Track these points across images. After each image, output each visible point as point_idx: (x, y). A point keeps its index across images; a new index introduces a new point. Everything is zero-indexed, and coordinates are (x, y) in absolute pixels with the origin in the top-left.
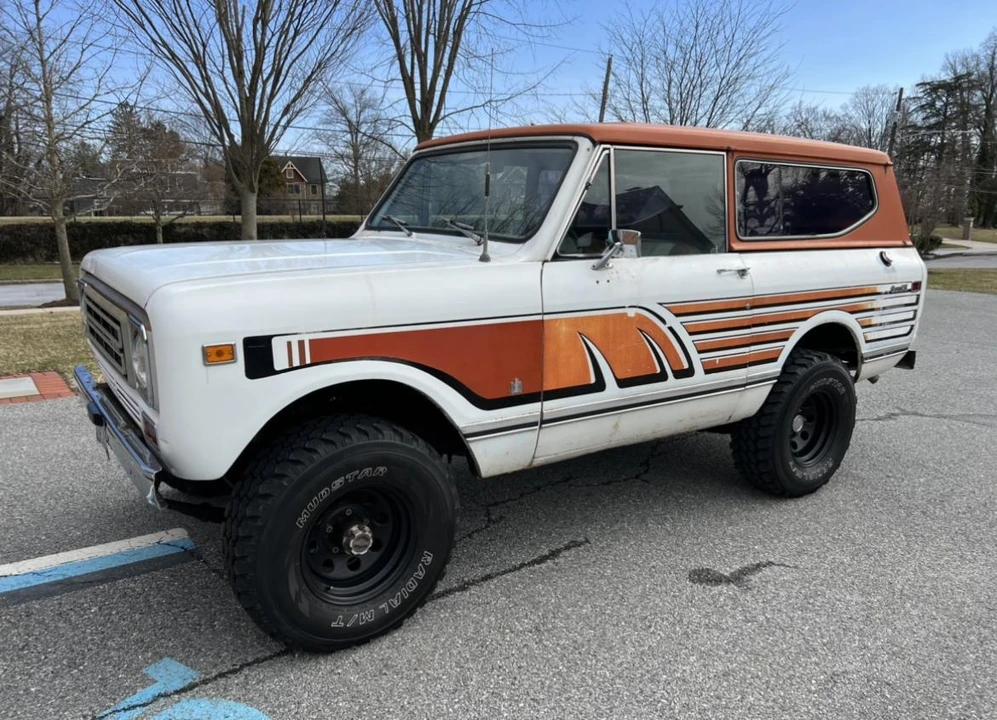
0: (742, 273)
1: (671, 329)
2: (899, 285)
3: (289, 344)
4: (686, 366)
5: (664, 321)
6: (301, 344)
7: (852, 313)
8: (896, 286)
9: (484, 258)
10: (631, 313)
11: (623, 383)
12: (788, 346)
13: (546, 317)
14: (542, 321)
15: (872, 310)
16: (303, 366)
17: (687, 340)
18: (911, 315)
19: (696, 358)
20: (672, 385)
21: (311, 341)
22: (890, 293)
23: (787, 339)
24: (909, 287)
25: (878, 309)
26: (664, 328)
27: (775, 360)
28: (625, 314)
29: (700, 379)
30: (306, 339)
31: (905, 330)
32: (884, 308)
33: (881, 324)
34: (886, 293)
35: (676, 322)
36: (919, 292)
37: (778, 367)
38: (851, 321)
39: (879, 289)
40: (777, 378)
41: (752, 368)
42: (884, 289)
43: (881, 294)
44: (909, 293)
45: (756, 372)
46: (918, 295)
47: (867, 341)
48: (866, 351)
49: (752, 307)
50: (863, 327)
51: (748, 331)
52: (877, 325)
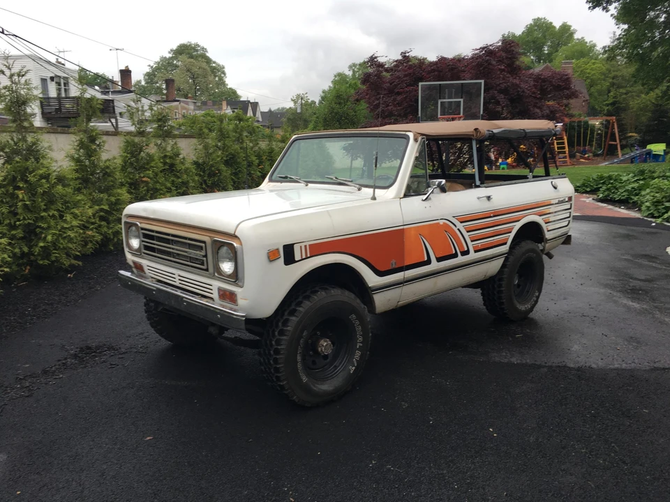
0: (489, 198)
1: (458, 229)
2: (562, 199)
3: (301, 247)
4: (466, 249)
5: (455, 226)
6: (306, 246)
7: (540, 216)
8: (560, 200)
9: (374, 198)
10: (441, 222)
11: (439, 260)
12: (512, 235)
13: (405, 227)
14: (403, 229)
15: (549, 213)
16: (307, 258)
17: (466, 235)
18: (568, 215)
19: (470, 244)
20: (460, 259)
21: (310, 245)
22: (558, 203)
23: (510, 232)
24: (567, 200)
25: (553, 213)
26: (456, 229)
27: (505, 244)
28: (439, 223)
29: (473, 256)
30: (308, 244)
31: (566, 224)
32: (555, 212)
33: (554, 221)
34: (556, 204)
35: (460, 226)
36: (572, 202)
37: (507, 247)
38: (540, 220)
39: (552, 202)
40: (507, 253)
41: (496, 249)
42: (555, 202)
43: (554, 204)
44: (566, 203)
45: (498, 251)
46: (571, 204)
47: (548, 231)
48: (548, 236)
49: (494, 216)
50: (546, 223)
51: (493, 229)
52: (552, 222)
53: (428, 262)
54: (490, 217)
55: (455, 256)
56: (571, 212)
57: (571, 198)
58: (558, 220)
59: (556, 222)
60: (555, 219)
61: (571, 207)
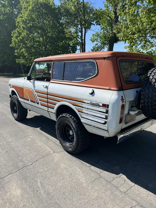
5: (34, 92)
7: (73, 105)
8: (93, 102)
9: (25, 79)
11: (31, 101)
12: (56, 107)
15: (83, 107)
17: (38, 97)
18: (104, 117)
19: (39, 101)
23: (55, 105)
25: (85, 108)
26: (34, 94)
28: (30, 90)
29: (40, 106)
31: (102, 122)
32: (88, 109)
33: (87, 114)
34: (88, 103)
35: (36, 93)
36: (108, 109)
37: (54, 111)
38: (73, 107)
39: (84, 101)
40: (55, 113)
41: (49, 108)
42: (87, 102)
43: (86, 103)
44: (101, 107)
45: (50, 110)
46: (107, 110)
47: (82, 117)
48: (82, 120)
49: (47, 95)
50: (79, 111)
51: (47, 99)
52: (85, 113)
53: (28, 100)
54: (45, 94)
55: (35, 102)
56: (107, 116)
57: (106, 105)
58: (92, 115)
59: (89, 115)
60: (88, 113)
61: (107, 112)
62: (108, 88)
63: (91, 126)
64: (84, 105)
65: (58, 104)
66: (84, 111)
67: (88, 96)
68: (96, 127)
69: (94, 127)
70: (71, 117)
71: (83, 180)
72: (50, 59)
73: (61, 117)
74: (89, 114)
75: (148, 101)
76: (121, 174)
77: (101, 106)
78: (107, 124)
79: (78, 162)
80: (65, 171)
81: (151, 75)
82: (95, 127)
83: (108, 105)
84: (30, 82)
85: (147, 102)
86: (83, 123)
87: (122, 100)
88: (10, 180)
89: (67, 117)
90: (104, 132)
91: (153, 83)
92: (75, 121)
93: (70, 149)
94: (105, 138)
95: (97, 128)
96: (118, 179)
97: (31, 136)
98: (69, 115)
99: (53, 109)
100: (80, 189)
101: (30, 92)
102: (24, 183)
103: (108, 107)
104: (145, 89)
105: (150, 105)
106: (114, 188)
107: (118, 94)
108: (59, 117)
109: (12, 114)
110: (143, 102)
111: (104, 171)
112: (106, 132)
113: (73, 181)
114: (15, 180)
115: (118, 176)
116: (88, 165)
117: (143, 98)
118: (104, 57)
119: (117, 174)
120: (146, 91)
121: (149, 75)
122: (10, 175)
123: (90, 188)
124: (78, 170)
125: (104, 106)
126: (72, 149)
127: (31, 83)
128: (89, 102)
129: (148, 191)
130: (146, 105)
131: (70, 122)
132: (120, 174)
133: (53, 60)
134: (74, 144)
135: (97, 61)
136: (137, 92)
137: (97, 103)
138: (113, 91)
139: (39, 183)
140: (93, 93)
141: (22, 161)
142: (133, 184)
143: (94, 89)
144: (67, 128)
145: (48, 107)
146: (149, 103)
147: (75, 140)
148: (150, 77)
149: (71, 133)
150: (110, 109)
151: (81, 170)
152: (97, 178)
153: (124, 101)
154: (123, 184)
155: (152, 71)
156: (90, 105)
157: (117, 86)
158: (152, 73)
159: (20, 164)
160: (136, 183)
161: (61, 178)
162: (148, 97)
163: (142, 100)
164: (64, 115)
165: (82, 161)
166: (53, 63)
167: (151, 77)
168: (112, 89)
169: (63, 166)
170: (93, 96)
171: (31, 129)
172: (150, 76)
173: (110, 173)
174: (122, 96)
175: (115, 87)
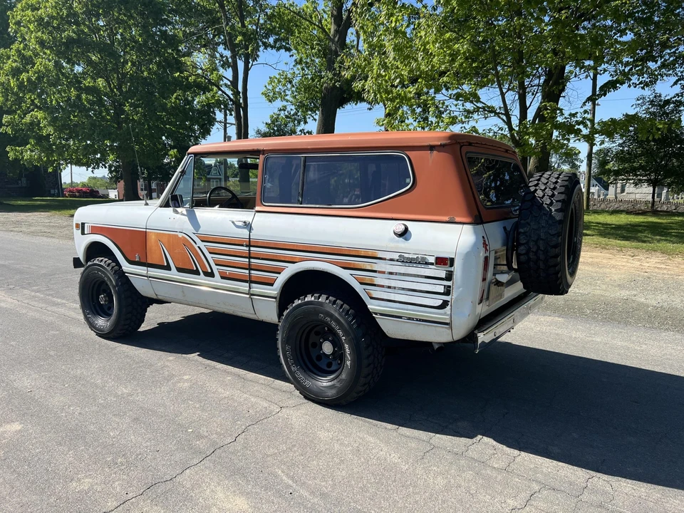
1: (199, 247)
3: (87, 226)
4: (210, 271)
5: (195, 243)
7: (345, 268)
8: (406, 255)
9: (147, 204)
10: (180, 235)
12: (281, 279)
13: (148, 230)
14: (146, 232)
15: (375, 271)
16: (90, 234)
17: (209, 256)
18: (441, 289)
19: (215, 268)
21: (91, 227)
22: (397, 261)
23: (279, 273)
24: (432, 260)
25: (383, 273)
26: (196, 247)
28: (177, 235)
29: (219, 281)
31: (434, 302)
32: (391, 273)
33: (389, 287)
34: (391, 260)
35: (202, 245)
36: (452, 269)
37: (274, 290)
38: (345, 275)
39: (380, 255)
40: (275, 298)
41: (253, 285)
42: (388, 256)
43: (385, 259)
44: (430, 266)
45: (257, 289)
46: (449, 271)
47: (372, 298)
48: (372, 306)
49: (249, 246)
50: (361, 283)
51: (247, 260)
52: (383, 286)
53: (168, 268)
54: (242, 245)
55: (196, 272)
56: (449, 287)
57: (445, 259)
58: (403, 289)
59: (396, 291)
60: (392, 285)
61: (449, 277)
62: (446, 219)
63: (400, 317)
64: (379, 266)
65: (290, 270)
66: (377, 281)
67: (391, 240)
68: (417, 320)
69: (409, 319)
70: (334, 303)
71: (394, 458)
72: (256, 148)
73: (299, 306)
74: (395, 288)
75: (539, 248)
76: (480, 437)
77: (432, 264)
78: (449, 307)
79: (361, 422)
80: (337, 447)
81: (537, 188)
82: (413, 319)
83: (452, 260)
84: (176, 212)
85: (534, 250)
86: (376, 314)
87: (485, 245)
88: (198, 481)
89: (321, 304)
90: (437, 328)
91: (546, 206)
92: (348, 311)
93: (331, 393)
94: (436, 347)
95: (420, 320)
96: (479, 447)
97: (185, 374)
98: (327, 299)
99: (272, 285)
100: (399, 476)
101: (177, 243)
102: (240, 482)
103: (452, 265)
104: (528, 221)
105: (542, 257)
106: (477, 464)
107: (476, 232)
108: (291, 308)
109: (87, 319)
110: (524, 252)
111: (438, 435)
112: (444, 330)
113: (370, 463)
114: (211, 479)
115: (474, 440)
116: (389, 426)
117: (525, 241)
118: (432, 143)
119: (472, 438)
120: (532, 224)
121: (532, 189)
122: (188, 471)
123: (420, 471)
124: (371, 439)
125: (441, 261)
126: (338, 393)
127: (178, 216)
128: (396, 256)
129: (555, 462)
130: (531, 257)
131: (331, 316)
132: (476, 436)
133: (263, 150)
134: (343, 376)
135: (412, 154)
136: (505, 228)
137: (420, 256)
138: (461, 226)
139: (284, 478)
140: (404, 234)
141: (200, 437)
142: (516, 452)
143: (408, 223)
144: (313, 338)
145: (251, 281)
146: (539, 251)
147: (348, 363)
148: (537, 192)
149: (327, 348)
150: (457, 268)
151: (379, 439)
152: (427, 450)
153: (488, 247)
154: (494, 454)
155: (539, 180)
156: (400, 263)
157: (470, 213)
158: (538, 184)
159: (200, 444)
160: (521, 448)
161: (337, 461)
162: (538, 239)
163: (522, 248)
164: (309, 298)
165: (371, 420)
166: (266, 160)
167: (539, 193)
168: (457, 219)
169: (323, 435)
170: (407, 239)
171: (171, 358)
172: (536, 190)
173: (454, 436)
174: (483, 237)
175: (464, 217)
